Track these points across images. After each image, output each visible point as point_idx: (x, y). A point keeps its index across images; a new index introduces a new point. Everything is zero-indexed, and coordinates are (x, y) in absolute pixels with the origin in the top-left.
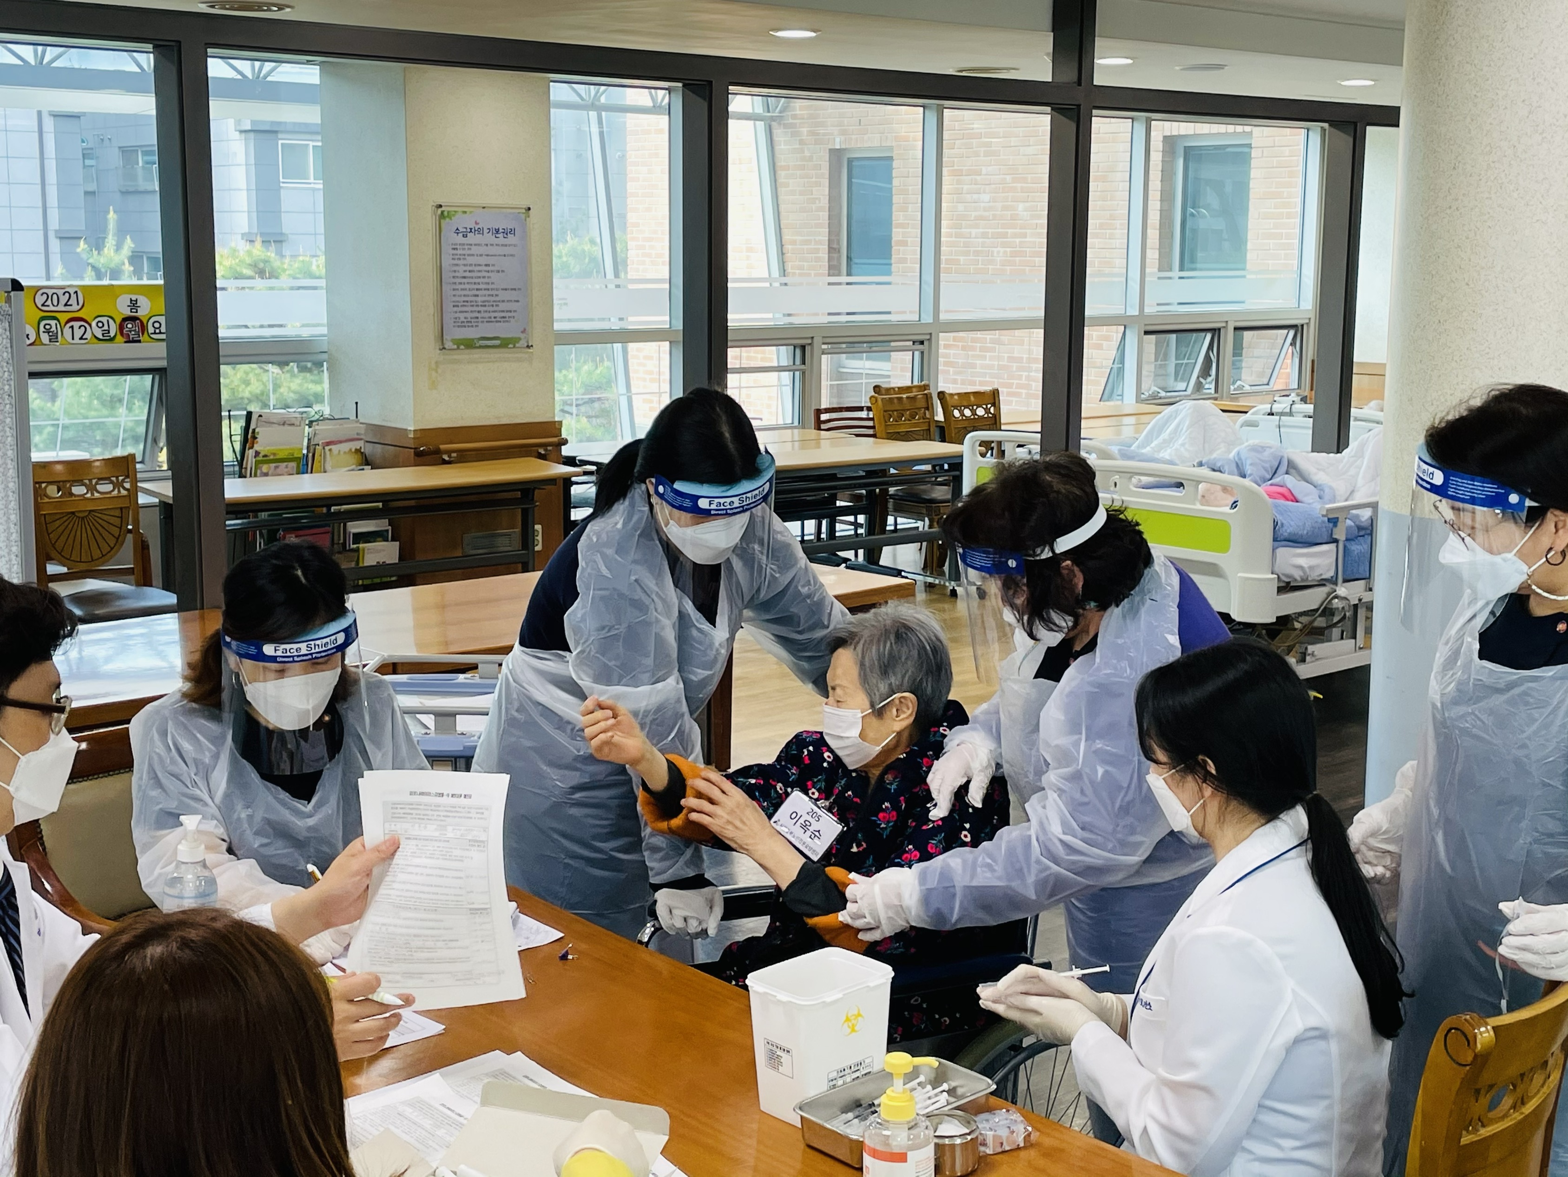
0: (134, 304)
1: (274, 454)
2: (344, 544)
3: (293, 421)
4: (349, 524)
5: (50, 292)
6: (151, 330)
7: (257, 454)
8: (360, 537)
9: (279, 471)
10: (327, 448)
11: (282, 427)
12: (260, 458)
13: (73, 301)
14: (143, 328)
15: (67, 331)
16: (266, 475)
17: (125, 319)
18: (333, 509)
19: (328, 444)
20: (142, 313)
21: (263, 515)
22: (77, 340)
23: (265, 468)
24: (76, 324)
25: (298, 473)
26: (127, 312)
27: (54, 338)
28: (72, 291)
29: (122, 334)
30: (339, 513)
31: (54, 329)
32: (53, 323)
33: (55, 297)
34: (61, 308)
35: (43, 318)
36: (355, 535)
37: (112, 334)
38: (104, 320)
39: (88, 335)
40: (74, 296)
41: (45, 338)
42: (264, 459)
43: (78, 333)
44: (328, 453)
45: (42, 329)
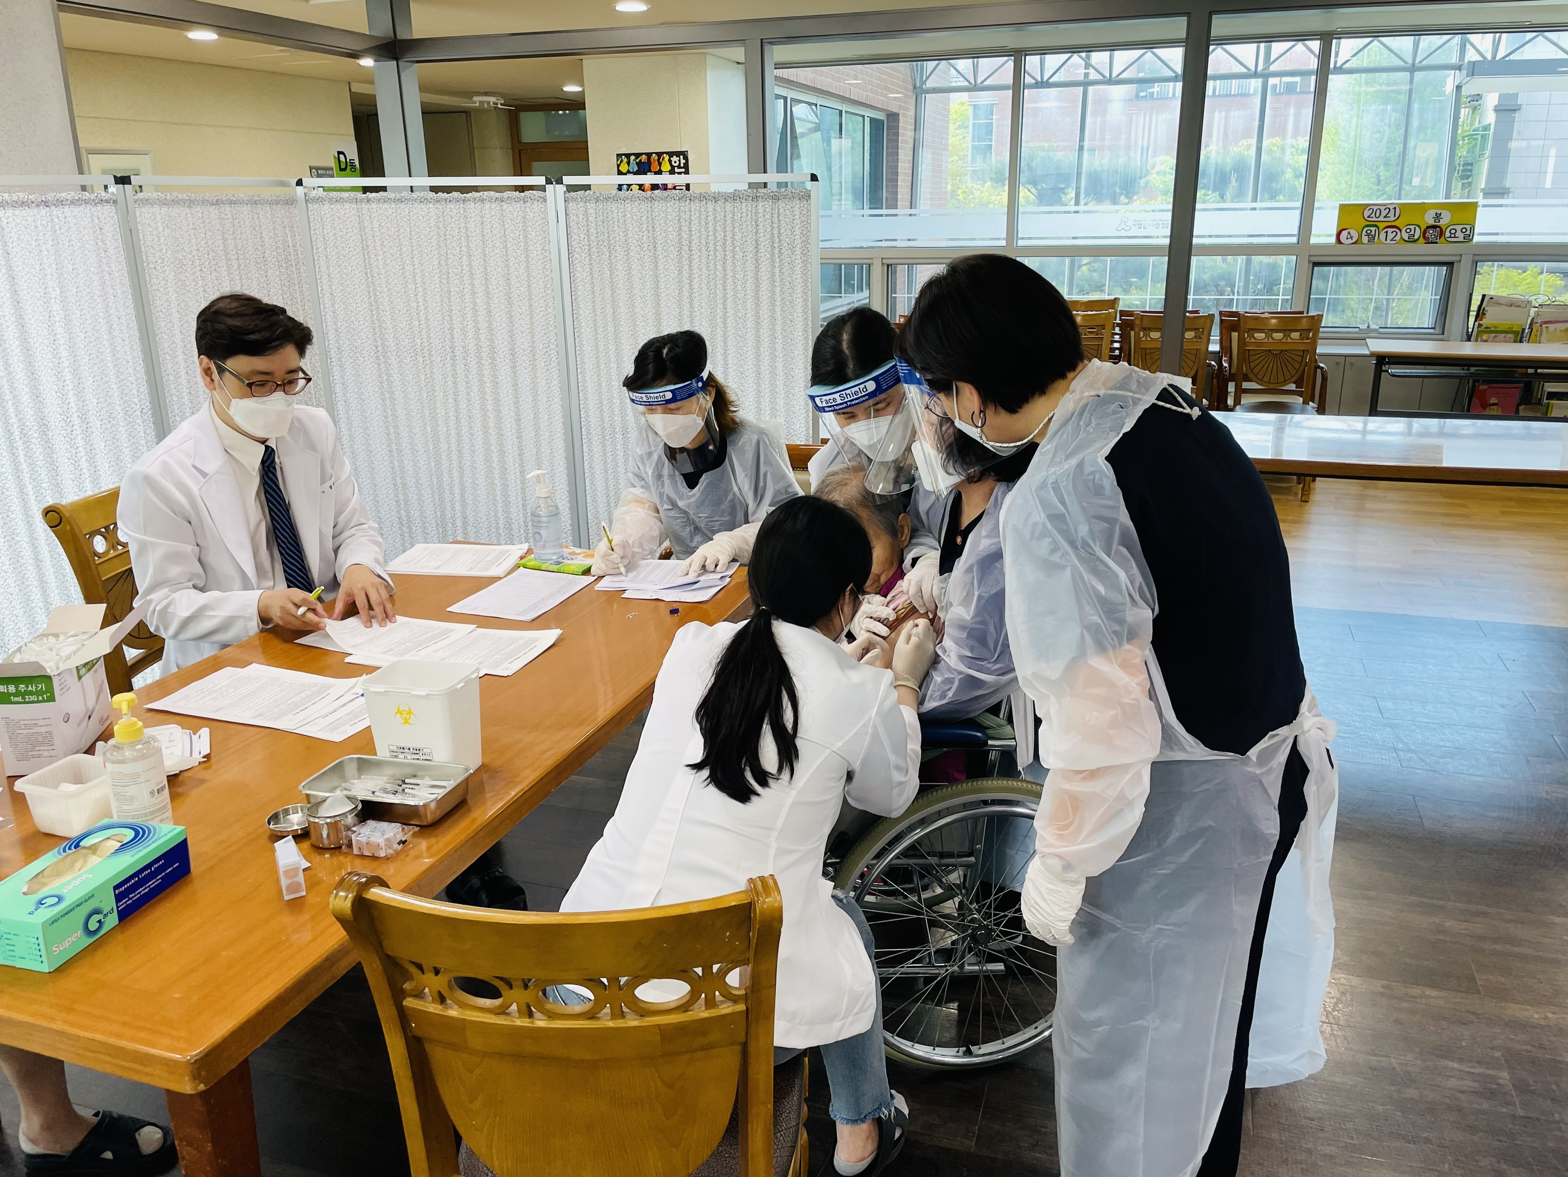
0: (1438, 217)
1: (1495, 327)
2: (1540, 399)
3: (1520, 303)
4: (1546, 384)
5: (1375, 208)
6: (1448, 234)
7: (1480, 325)
8: (1552, 396)
9: (1496, 339)
10: (1544, 326)
11: (1509, 308)
12: (1482, 329)
13: (1391, 214)
14: (1442, 233)
15: (1383, 235)
16: (1486, 341)
17: (1428, 227)
18: (1539, 371)
19: (1546, 323)
20: (1442, 223)
21: (1473, 369)
22: (1388, 241)
23: (1485, 337)
24: (1390, 230)
25: (1515, 341)
26: (1431, 222)
27: (1371, 238)
28: (1391, 207)
29: (1424, 237)
30: (1541, 374)
31: (1373, 233)
32: (1373, 229)
33: (1378, 212)
34: (1381, 219)
35: (1367, 226)
36: (1549, 393)
37: (1416, 237)
38: (1412, 227)
39: (1398, 238)
40: (1392, 211)
41: (1365, 239)
42: (1488, 331)
43: (1390, 236)
44: (1544, 329)
45: (1364, 233)
